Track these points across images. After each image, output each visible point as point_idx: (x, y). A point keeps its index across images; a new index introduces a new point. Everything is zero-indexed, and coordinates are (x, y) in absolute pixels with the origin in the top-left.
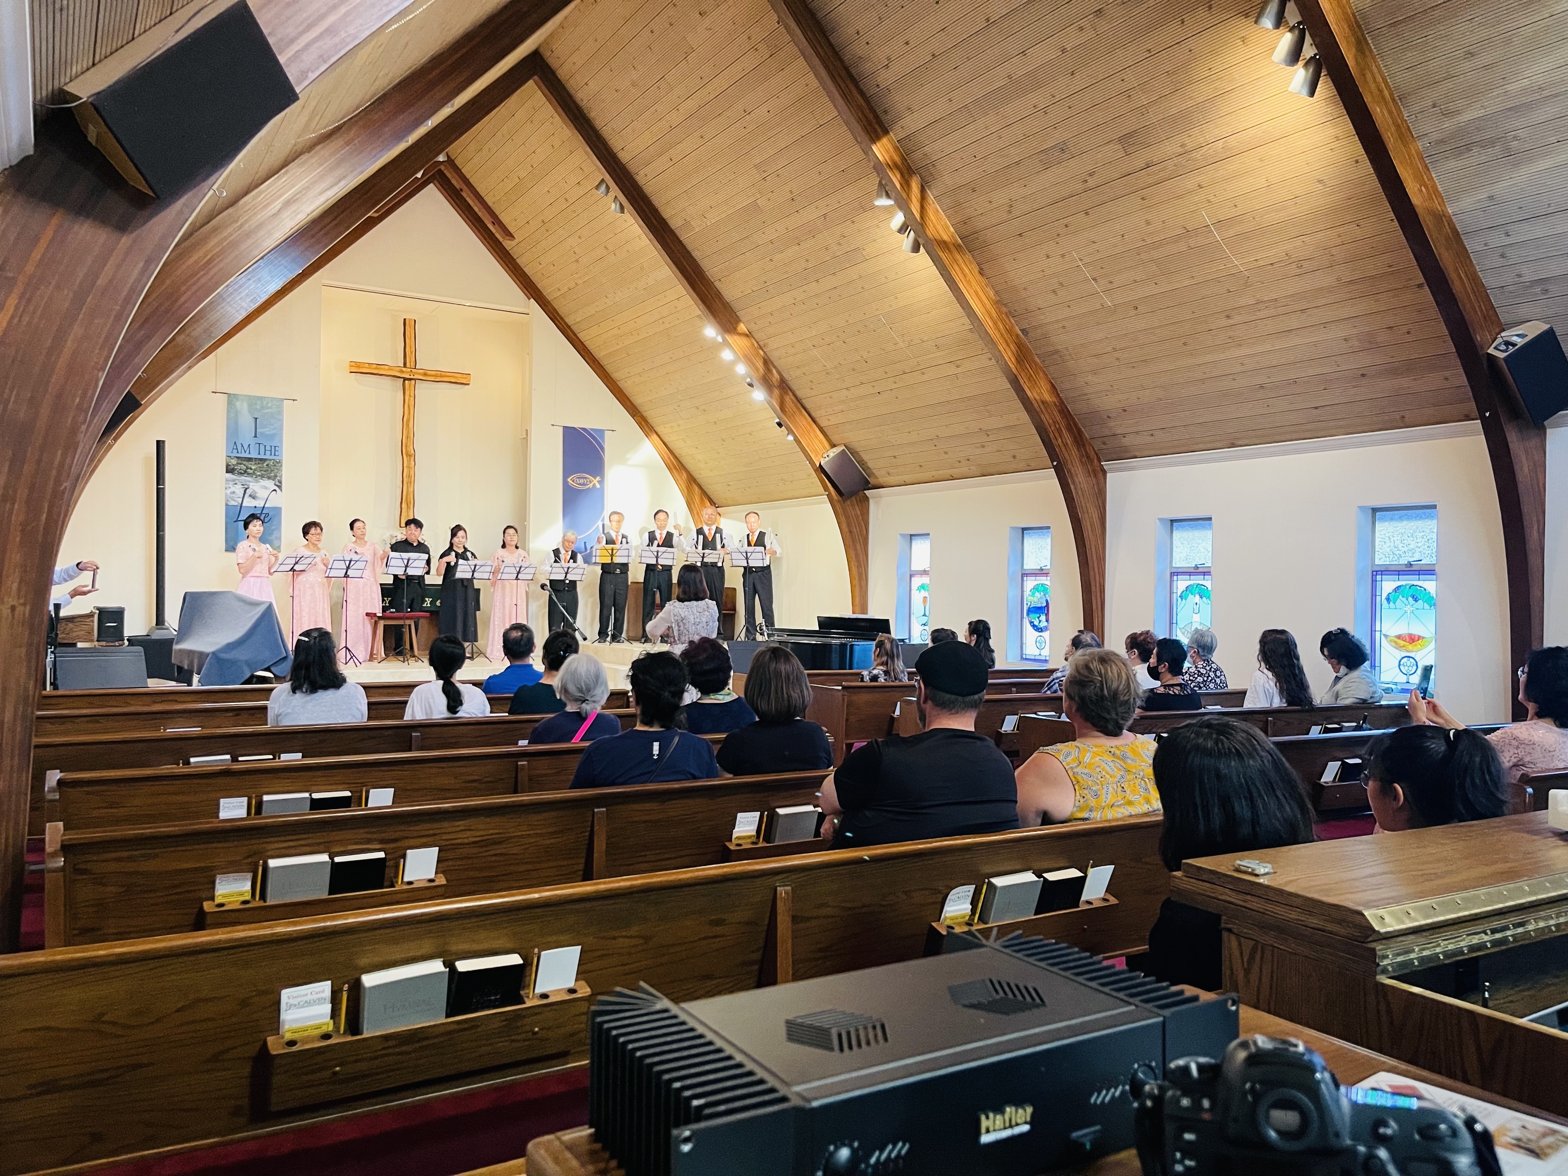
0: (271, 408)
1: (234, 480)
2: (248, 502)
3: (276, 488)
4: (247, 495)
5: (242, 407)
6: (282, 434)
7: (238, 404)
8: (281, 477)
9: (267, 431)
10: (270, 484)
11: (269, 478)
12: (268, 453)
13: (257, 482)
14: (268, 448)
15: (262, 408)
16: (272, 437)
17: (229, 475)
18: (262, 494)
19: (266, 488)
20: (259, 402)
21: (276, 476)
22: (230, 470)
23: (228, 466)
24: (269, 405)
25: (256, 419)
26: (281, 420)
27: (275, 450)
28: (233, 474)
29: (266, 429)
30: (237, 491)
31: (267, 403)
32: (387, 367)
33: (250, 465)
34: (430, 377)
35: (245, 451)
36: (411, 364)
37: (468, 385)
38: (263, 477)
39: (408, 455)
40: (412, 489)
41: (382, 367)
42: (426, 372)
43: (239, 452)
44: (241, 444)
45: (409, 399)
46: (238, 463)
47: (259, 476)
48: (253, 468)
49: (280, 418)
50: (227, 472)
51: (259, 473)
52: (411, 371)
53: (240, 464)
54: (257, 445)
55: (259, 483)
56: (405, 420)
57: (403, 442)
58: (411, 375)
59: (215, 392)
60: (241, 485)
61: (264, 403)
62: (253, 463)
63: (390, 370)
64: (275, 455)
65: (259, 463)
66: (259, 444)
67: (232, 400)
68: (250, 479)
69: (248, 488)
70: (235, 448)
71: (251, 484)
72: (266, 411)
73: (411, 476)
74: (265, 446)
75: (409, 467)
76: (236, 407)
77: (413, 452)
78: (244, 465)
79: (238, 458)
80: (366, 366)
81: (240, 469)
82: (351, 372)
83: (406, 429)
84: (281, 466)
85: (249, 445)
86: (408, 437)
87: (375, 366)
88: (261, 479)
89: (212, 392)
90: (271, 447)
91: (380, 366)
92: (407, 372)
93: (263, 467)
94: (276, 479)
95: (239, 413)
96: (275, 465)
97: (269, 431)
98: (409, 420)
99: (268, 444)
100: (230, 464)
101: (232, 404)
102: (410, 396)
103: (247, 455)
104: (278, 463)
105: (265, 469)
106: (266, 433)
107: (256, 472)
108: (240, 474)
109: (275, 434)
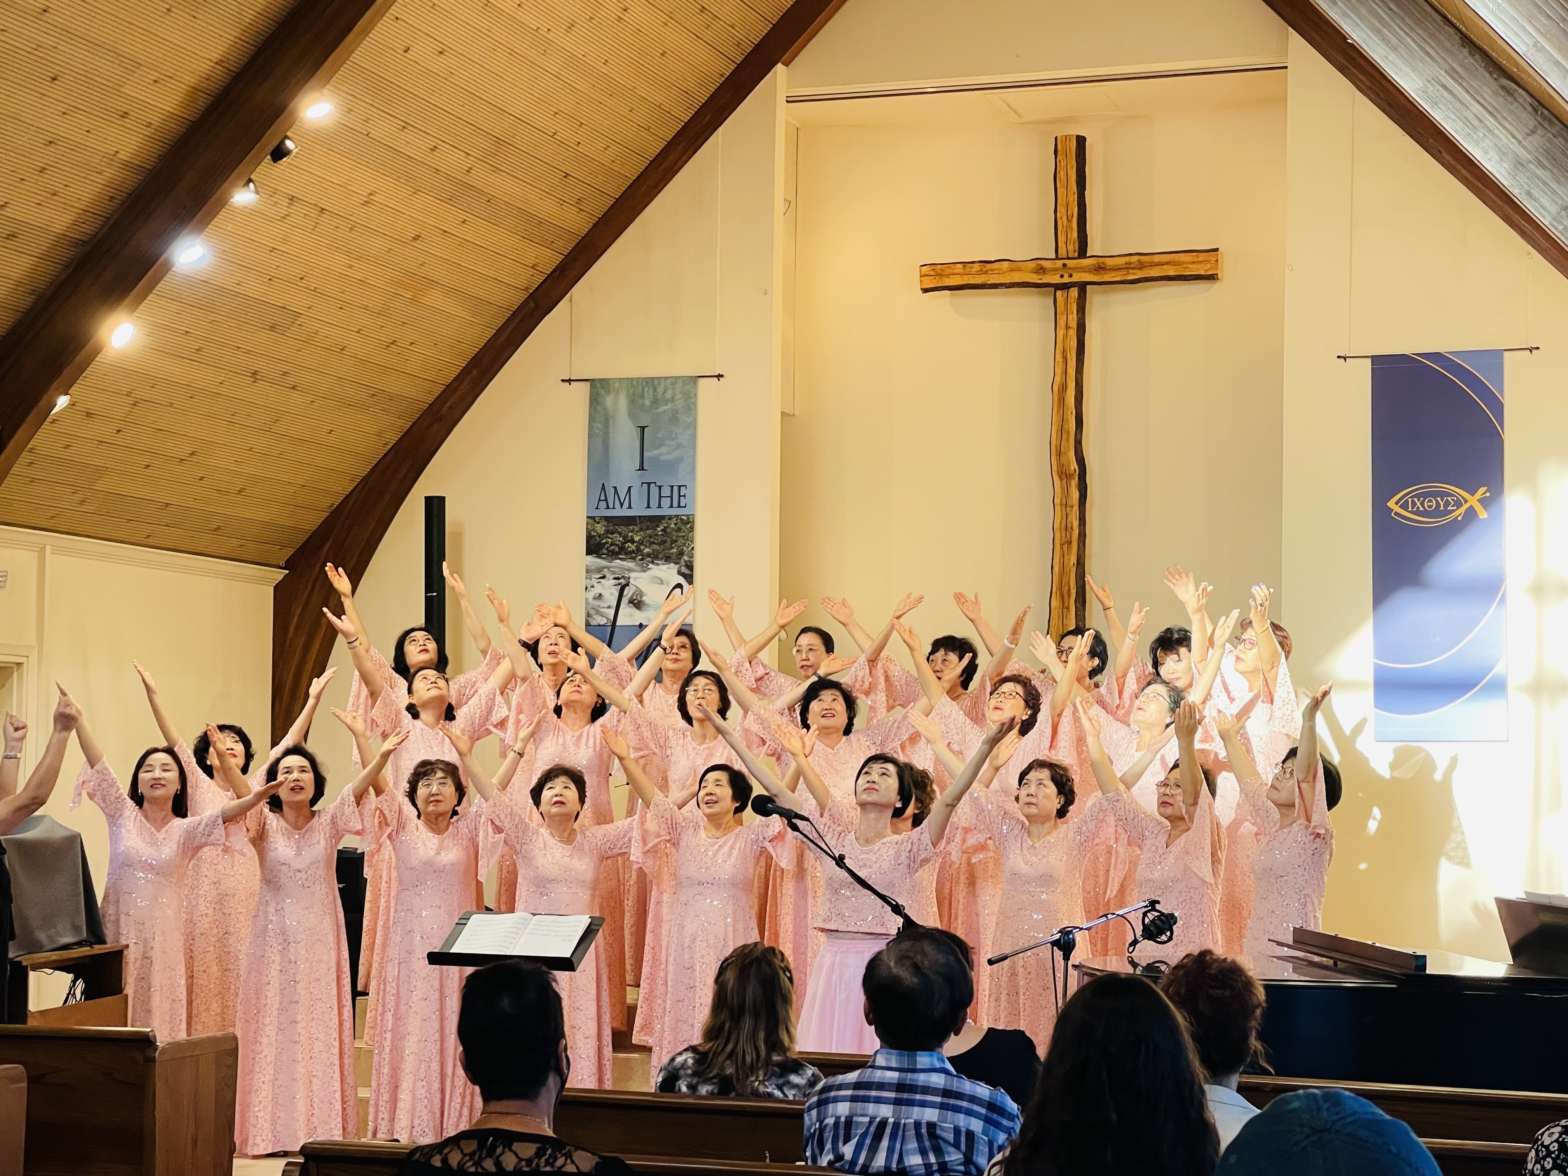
0: (672, 400)
1: (599, 570)
3: (681, 580)
5: (617, 404)
6: (694, 456)
7: (609, 400)
8: (691, 556)
9: (664, 453)
10: (669, 573)
11: (668, 559)
12: (666, 502)
13: (645, 569)
14: (666, 492)
15: (656, 402)
17: (592, 560)
20: (649, 393)
21: (681, 554)
22: (594, 547)
23: (589, 538)
24: (669, 395)
25: (643, 428)
26: (693, 425)
27: (679, 493)
28: (599, 557)
29: (663, 450)
31: (665, 391)
32: (1006, 264)
33: (630, 534)
34: (1113, 274)
35: (622, 505)
36: (1070, 247)
37: (1212, 278)
38: (656, 558)
39: (1064, 474)
40: (1073, 559)
41: (995, 265)
42: (1109, 262)
43: (611, 506)
44: (615, 488)
45: (1065, 336)
46: (608, 532)
47: (648, 555)
48: (637, 538)
49: (691, 420)
50: (589, 553)
51: (647, 550)
52: (1064, 265)
53: (612, 533)
54: (645, 486)
55: (649, 573)
56: (1056, 388)
57: (1054, 443)
58: (1066, 276)
59: (569, 381)
60: (615, 579)
61: (660, 390)
62: (636, 528)
63: (1012, 270)
64: (679, 506)
65: (648, 528)
66: (649, 484)
67: (598, 394)
68: (630, 564)
69: (627, 585)
70: (603, 498)
71: (632, 575)
72: (663, 408)
73: (1072, 528)
74: (660, 487)
75: (1066, 505)
76: (605, 409)
77: (1074, 466)
78: (620, 534)
79: (608, 519)
80: (956, 271)
81: (612, 544)
82: (926, 291)
83: (1058, 411)
84: (692, 529)
85: (630, 488)
86: (1061, 430)
87: (977, 267)
88: (652, 562)
89: (563, 381)
90: (672, 487)
91: (989, 266)
92: (1056, 270)
93: (657, 535)
94: (682, 561)
95: (611, 422)
96: (679, 529)
97: (668, 453)
98: (1064, 387)
99: (666, 481)
100: (593, 534)
101: (598, 403)
102: (1067, 327)
103: (625, 512)
104: (687, 524)
105: (660, 539)
106: (662, 458)
107: (642, 547)
108: (613, 555)
109: (680, 460)
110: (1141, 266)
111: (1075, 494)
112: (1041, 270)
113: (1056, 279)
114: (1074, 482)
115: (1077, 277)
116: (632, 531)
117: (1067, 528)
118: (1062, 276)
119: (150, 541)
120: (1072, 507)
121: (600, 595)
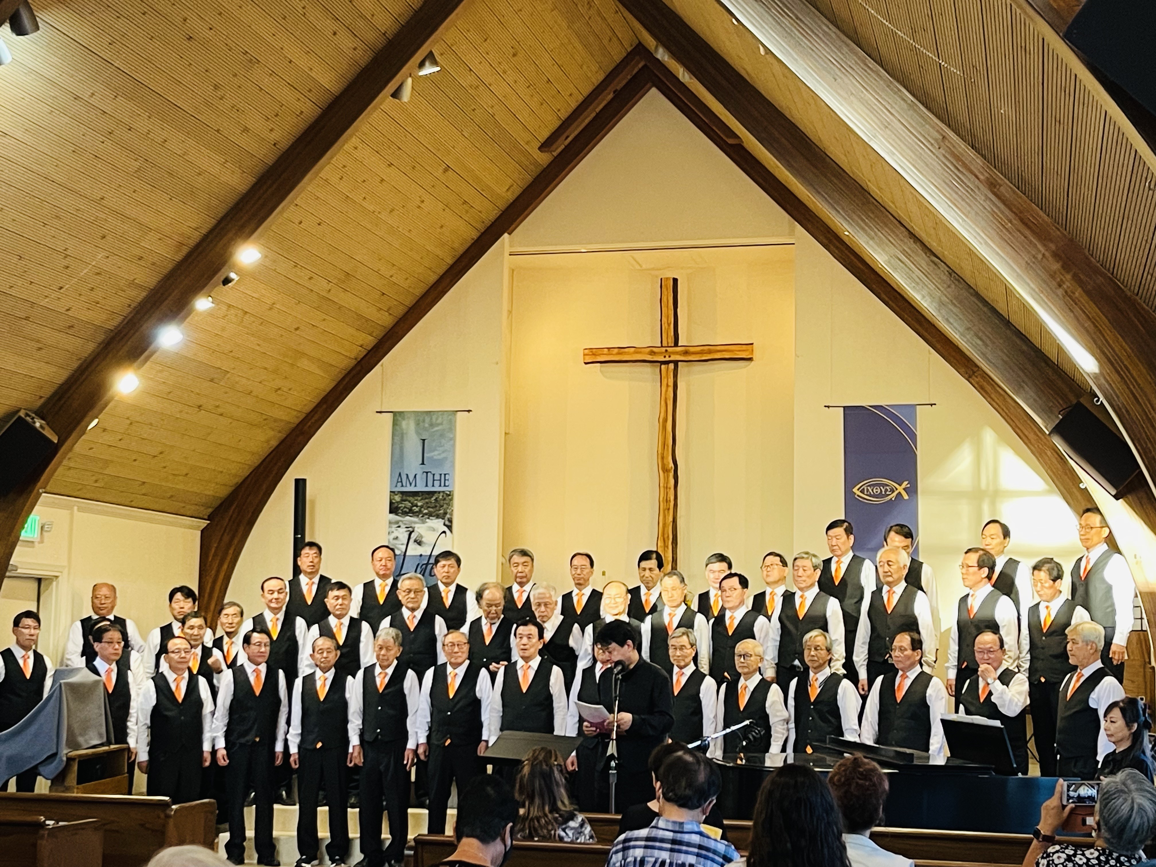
0: (441, 424)
1: (397, 522)
2: (414, 550)
3: (445, 529)
4: (412, 541)
5: (409, 426)
6: (454, 457)
7: (404, 424)
8: (451, 514)
9: (436, 455)
10: (438, 524)
11: (438, 517)
12: (437, 483)
13: (424, 522)
14: (437, 477)
15: (432, 425)
16: (440, 463)
17: (393, 516)
18: (429, 538)
19: (434, 530)
20: (427, 420)
21: (445, 513)
22: (393, 509)
23: (391, 503)
24: (439, 421)
25: (424, 440)
26: (453, 439)
27: (444, 478)
28: (397, 514)
29: (436, 453)
30: (400, 536)
31: (437, 419)
32: (633, 349)
33: (416, 502)
34: (694, 356)
35: (411, 484)
36: (670, 341)
37: (750, 359)
38: (431, 516)
39: (666, 470)
40: (671, 519)
41: (626, 350)
42: (692, 349)
43: (404, 484)
44: (407, 475)
45: (667, 391)
46: (402, 500)
47: (426, 514)
48: (419, 504)
49: (451, 436)
50: (391, 512)
51: (426, 511)
52: (666, 351)
53: (405, 501)
54: (425, 474)
55: (426, 524)
56: (661, 420)
57: (659, 452)
58: (667, 356)
59: (380, 412)
60: (407, 528)
61: (434, 418)
62: (419, 498)
63: (637, 353)
64: (445, 486)
65: (426, 499)
66: (427, 473)
67: (397, 420)
68: (415, 519)
69: (413, 531)
70: (400, 480)
71: (417, 526)
72: (436, 429)
73: (670, 501)
74: (434, 475)
75: (666, 488)
76: (402, 430)
77: (671, 465)
78: (409, 502)
79: (403, 493)
80: (605, 352)
81: (405, 507)
82: (586, 363)
83: (662, 433)
84: (451, 500)
85: (416, 475)
86: (664, 444)
87: (616, 350)
88: (429, 518)
89: (377, 412)
90: (441, 475)
91: (623, 350)
92: (661, 353)
93: (431, 502)
94: (446, 518)
95: (405, 436)
96: (445, 499)
97: (439, 454)
98: (665, 420)
99: (437, 472)
100: (394, 501)
101: (397, 425)
102: (668, 386)
103: (412, 489)
104: (449, 496)
105: (433, 505)
106: (435, 457)
107: (422, 509)
108: (405, 514)
109: (446, 458)
110: (710, 352)
111: (672, 482)
112: (652, 353)
113: (661, 359)
114: (672, 474)
115: (673, 358)
116: (417, 500)
117: (667, 501)
118: (665, 357)
119: (133, 504)
120: (670, 488)
121: (397, 537)
